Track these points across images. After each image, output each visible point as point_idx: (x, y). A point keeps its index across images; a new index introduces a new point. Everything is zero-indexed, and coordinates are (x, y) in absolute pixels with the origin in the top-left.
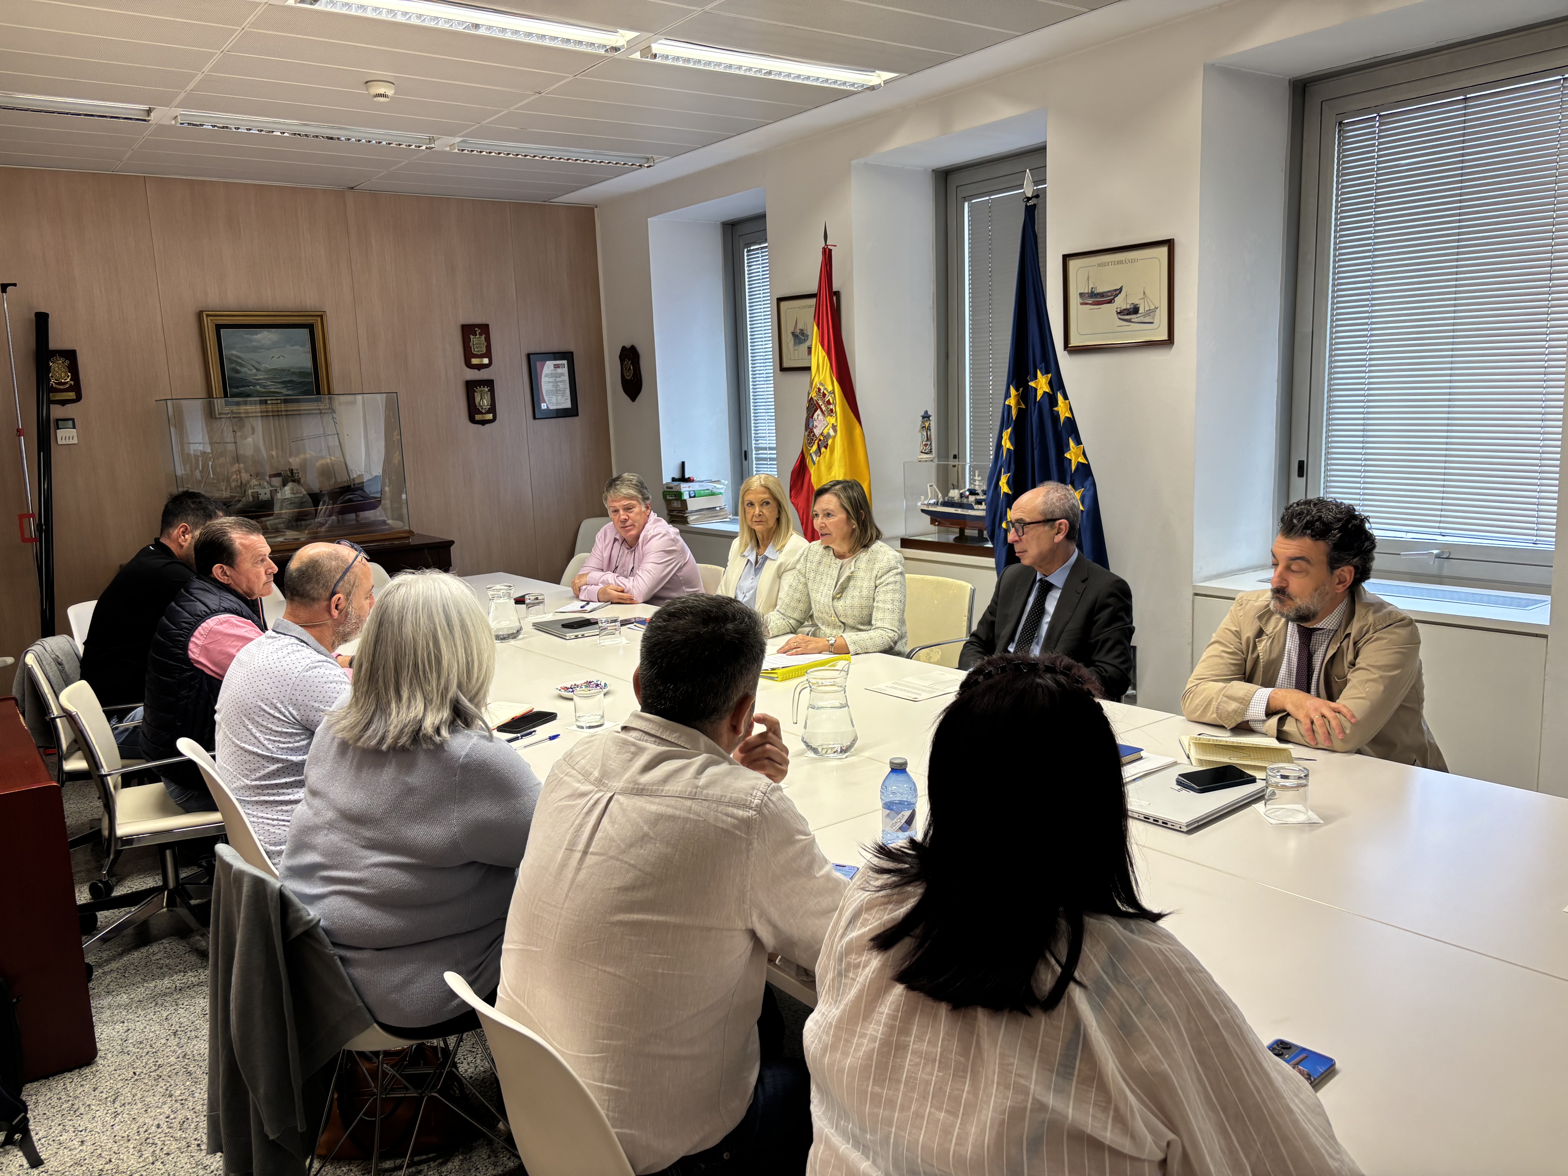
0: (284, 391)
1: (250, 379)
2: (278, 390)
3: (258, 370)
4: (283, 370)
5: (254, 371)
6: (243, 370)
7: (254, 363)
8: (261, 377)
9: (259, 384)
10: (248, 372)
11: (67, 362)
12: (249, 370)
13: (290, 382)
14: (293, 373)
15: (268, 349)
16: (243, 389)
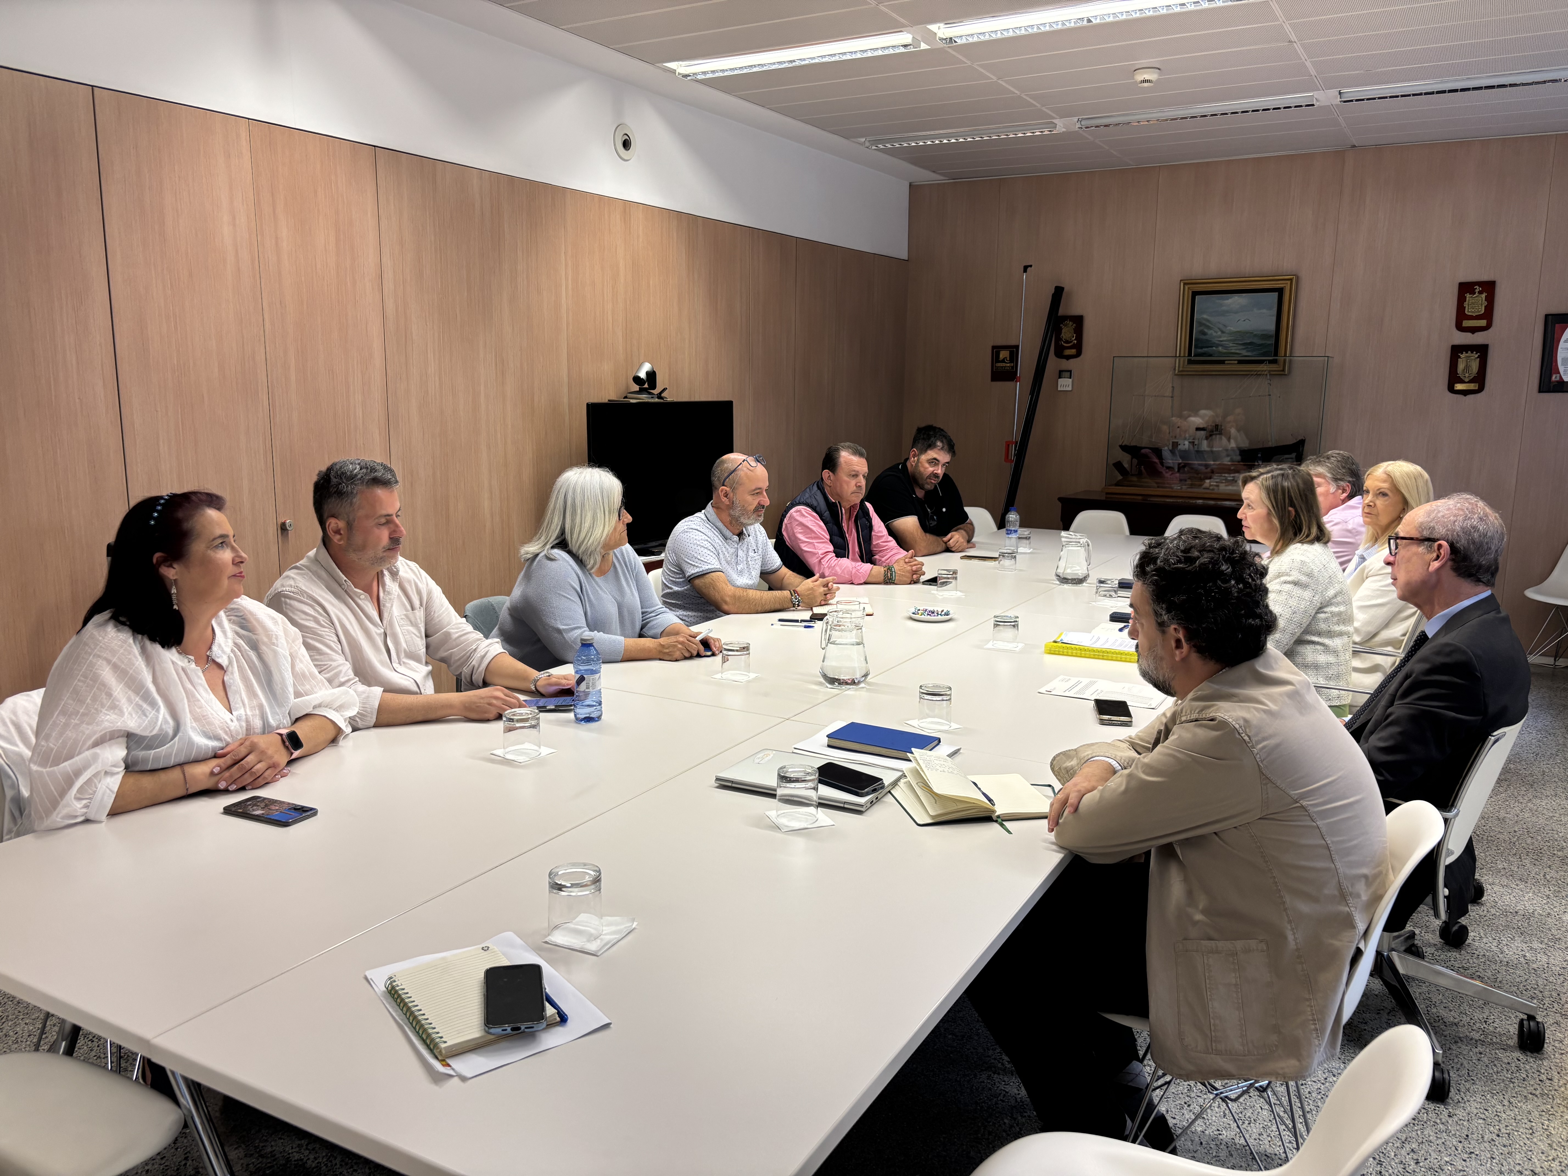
0: (1244, 353)
1: (1215, 340)
2: (1238, 351)
3: (1223, 332)
4: (1247, 333)
5: (1219, 333)
6: (1210, 332)
7: (1221, 326)
8: (1225, 339)
9: (1221, 345)
10: (1214, 334)
11: (1075, 325)
12: (1215, 332)
13: (1251, 343)
14: (1256, 335)
15: (1236, 312)
16: (1206, 349)
